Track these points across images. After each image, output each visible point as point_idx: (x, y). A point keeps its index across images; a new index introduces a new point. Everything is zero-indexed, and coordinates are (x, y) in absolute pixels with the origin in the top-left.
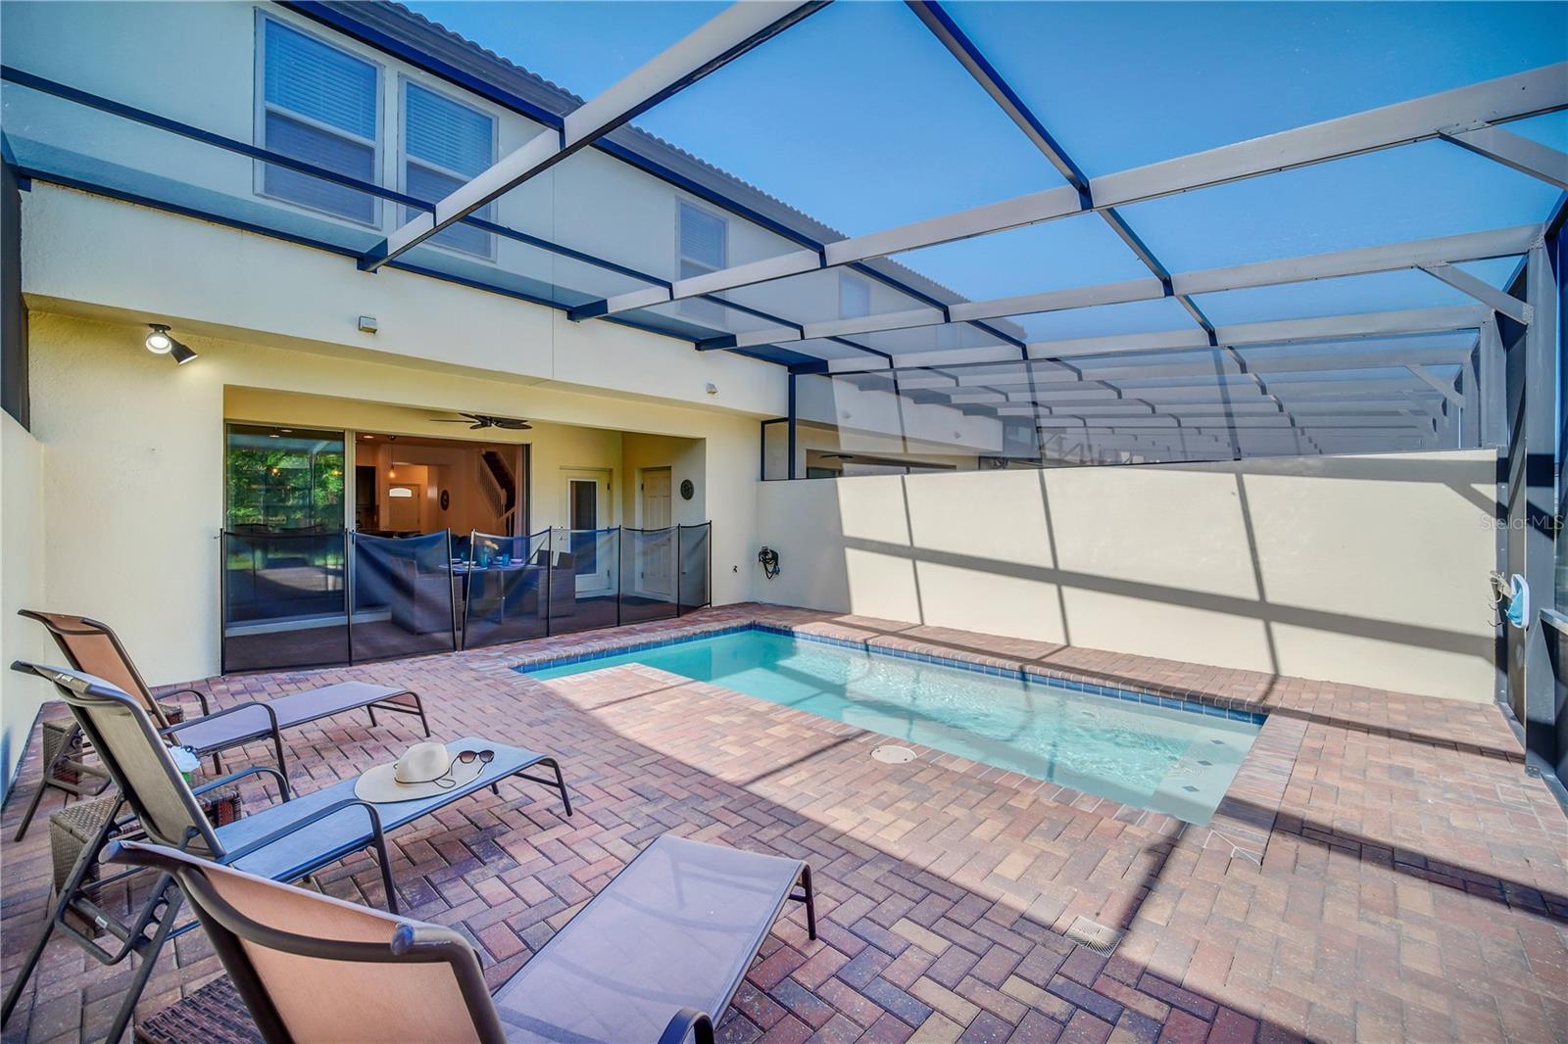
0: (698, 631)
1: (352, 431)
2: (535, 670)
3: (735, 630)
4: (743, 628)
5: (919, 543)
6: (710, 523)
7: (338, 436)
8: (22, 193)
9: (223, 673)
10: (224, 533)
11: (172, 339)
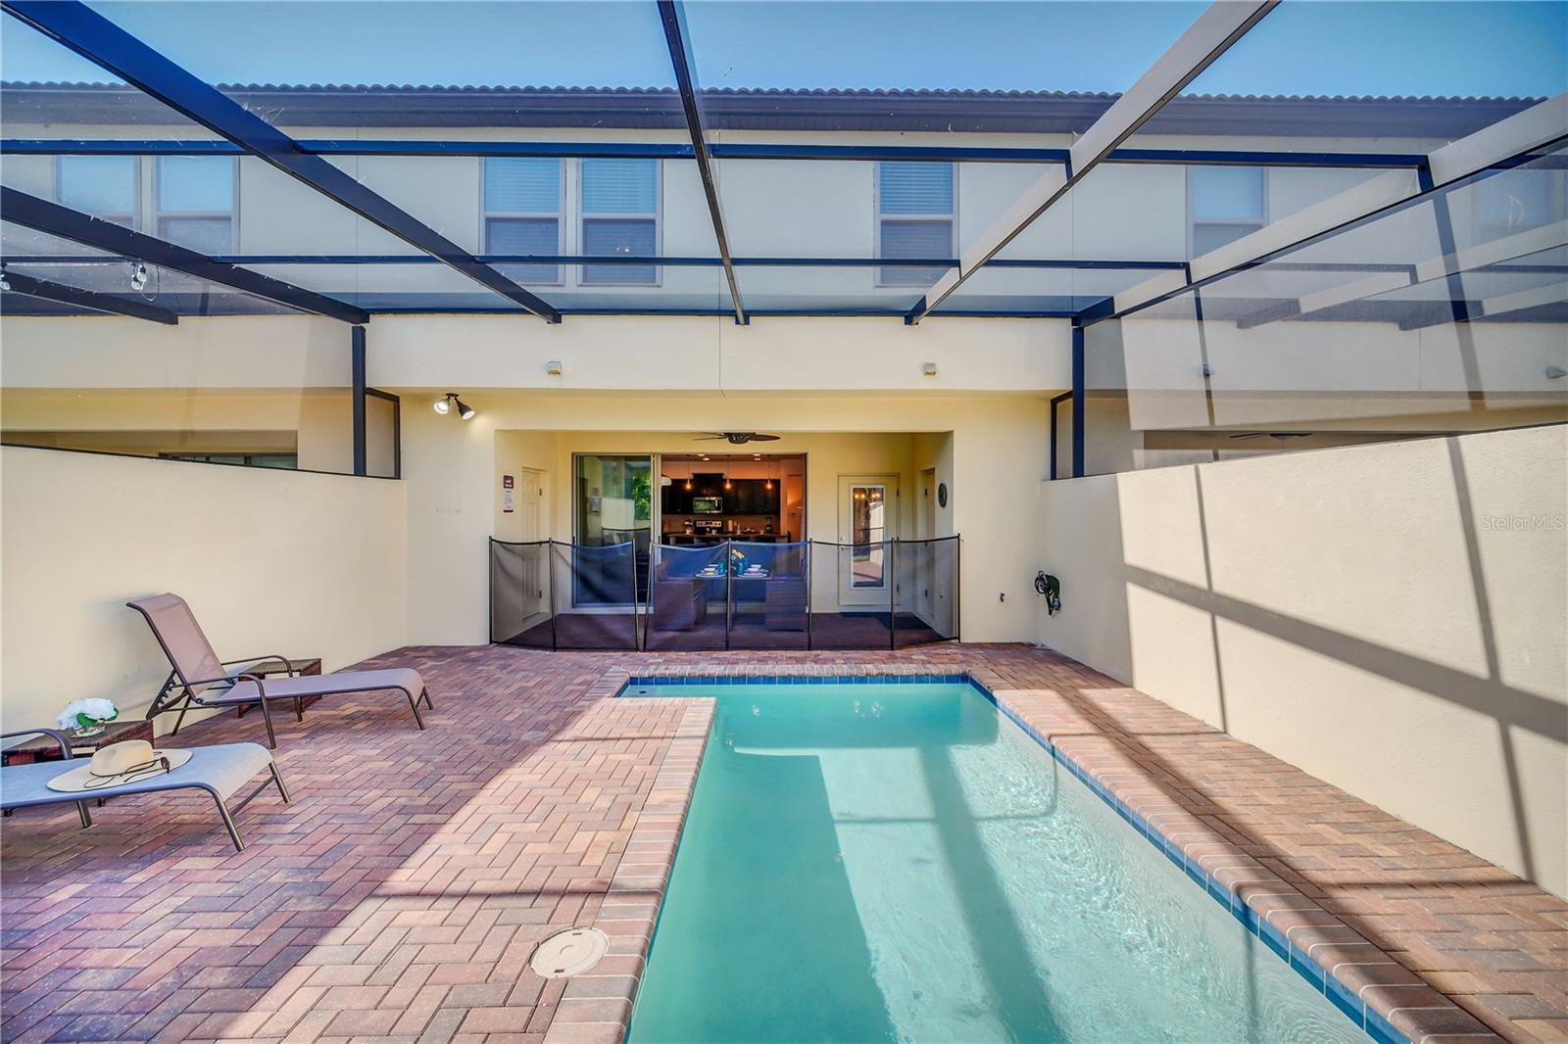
0: (875, 672)
1: (658, 454)
2: (668, 684)
3: (937, 679)
4: (951, 679)
5: (1220, 586)
6: (958, 537)
7: (647, 458)
8: (364, 325)
9: (491, 642)
10: (491, 539)
11: (458, 403)
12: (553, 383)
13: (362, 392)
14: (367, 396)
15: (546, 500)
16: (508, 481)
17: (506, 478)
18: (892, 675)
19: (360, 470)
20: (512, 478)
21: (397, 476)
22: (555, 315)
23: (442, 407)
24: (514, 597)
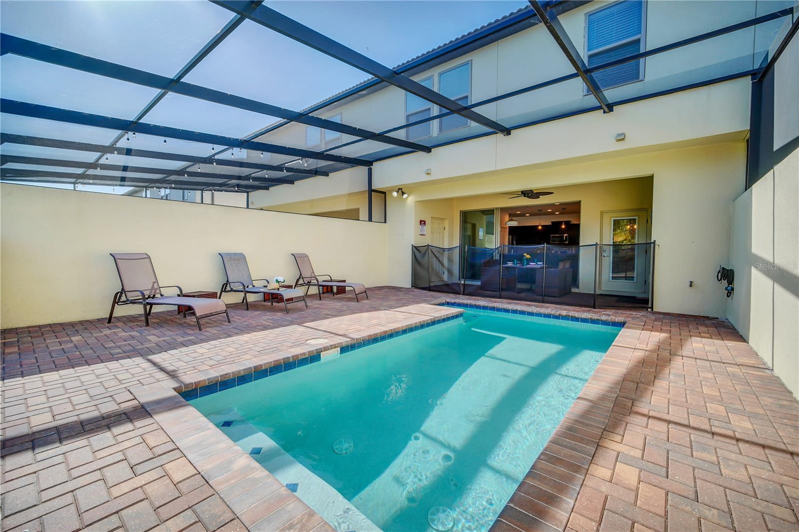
1: (498, 208)
3: (606, 323)
6: (654, 243)
8: (372, 167)
9: (412, 287)
10: (413, 246)
11: (402, 192)
12: (428, 178)
13: (371, 191)
14: (372, 193)
15: (446, 232)
16: (422, 223)
17: (421, 221)
18: (575, 317)
19: (370, 220)
20: (425, 221)
21: (385, 222)
22: (428, 149)
23: (395, 194)
24: (422, 272)
